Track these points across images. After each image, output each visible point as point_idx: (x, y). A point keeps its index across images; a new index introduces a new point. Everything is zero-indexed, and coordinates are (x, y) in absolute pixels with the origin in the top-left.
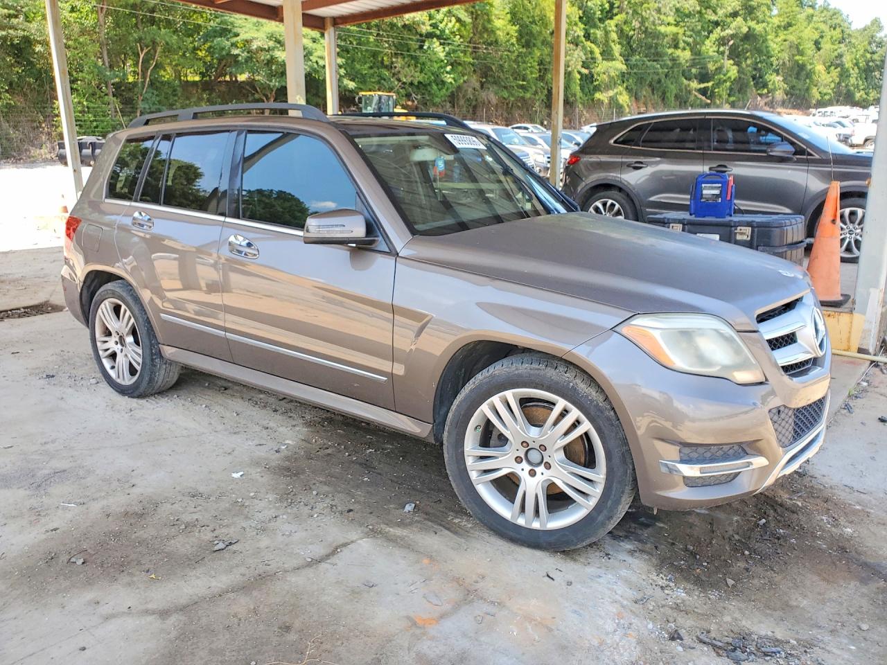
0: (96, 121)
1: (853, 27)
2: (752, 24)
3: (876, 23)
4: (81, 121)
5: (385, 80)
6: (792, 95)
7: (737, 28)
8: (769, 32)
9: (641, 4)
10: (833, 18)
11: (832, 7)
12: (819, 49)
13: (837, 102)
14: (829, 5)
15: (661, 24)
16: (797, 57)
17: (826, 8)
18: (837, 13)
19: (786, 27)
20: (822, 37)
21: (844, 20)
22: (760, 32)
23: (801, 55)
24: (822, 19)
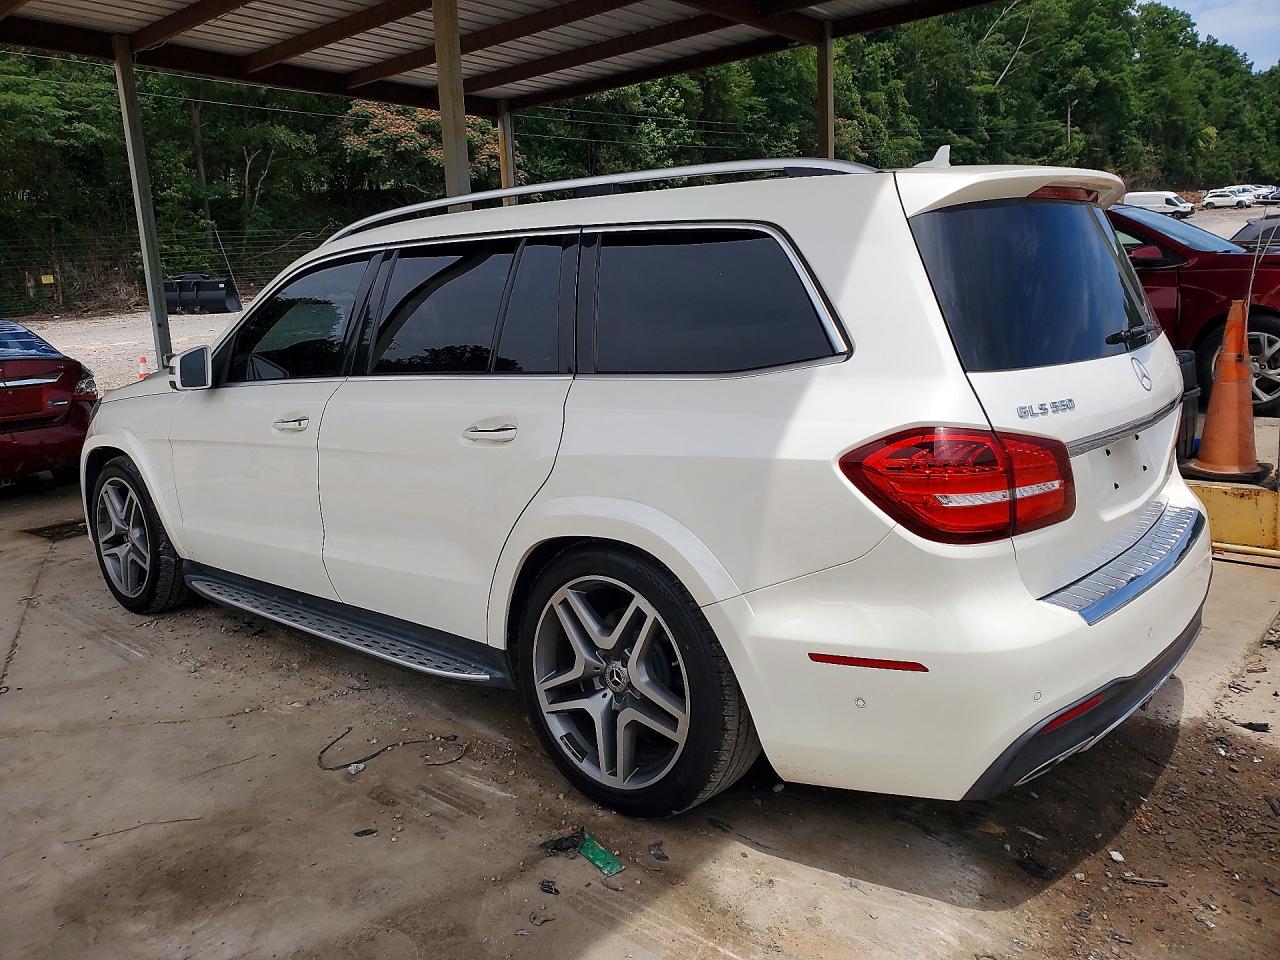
0: (188, 254)
1: (1255, 70)
2: (1103, 73)
4: (169, 255)
6: (1170, 171)
7: (1083, 81)
8: (1130, 84)
9: (941, 54)
10: (1224, 60)
11: (1220, 43)
12: (1206, 105)
13: (1239, 177)
14: (1216, 41)
15: (971, 83)
16: (1175, 118)
17: (1211, 46)
18: (1228, 52)
19: (1154, 76)
20: (1209, 88)
21: (1238, 62)
22: (1116, 85)
23: (1180, 114)
24: (1206, 62)
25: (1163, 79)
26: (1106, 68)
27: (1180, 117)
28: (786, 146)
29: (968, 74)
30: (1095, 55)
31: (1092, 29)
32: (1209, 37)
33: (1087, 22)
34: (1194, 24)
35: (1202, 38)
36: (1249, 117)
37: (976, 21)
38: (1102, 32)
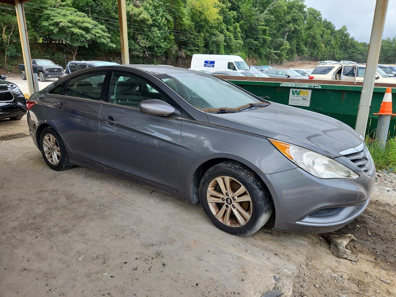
1: (336, 29)
2: (296, 26)
3: (344, 28)
5: (132, 45)
6: (312, 56)
7: (290, 28)
8: (303, 30)
9: (250, 16)
10: (328, 25)
11: (328, 21)
12: (322, 38)
13: (329, 59)
14: (327, 20)
15: (259, 25)
16: (314, 41)
17: (325, 21)
18: (329, 23)
19: (309, 28)
20: (324, 33)
21: (332, 26)
22: (299, 30)
23: (315, 40)
24: (324, 26)
25: (311, 29)
26: (296, 25)
27: (315, 41)
28: (200, 40)
29: (258, 23)
30: (294, 20)
31: (294, 13)
32: (325, 19)
33: (292, 11)
34: (321, 15)
35: (323, 19)
36: (333, 42)
37: (261, 7)
38: (297, 14)
